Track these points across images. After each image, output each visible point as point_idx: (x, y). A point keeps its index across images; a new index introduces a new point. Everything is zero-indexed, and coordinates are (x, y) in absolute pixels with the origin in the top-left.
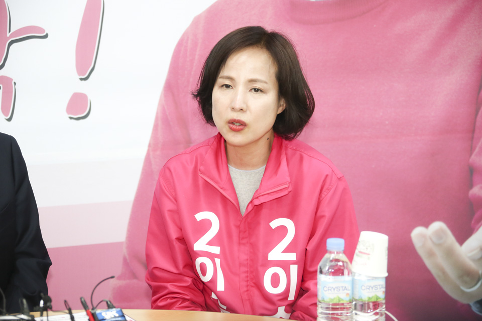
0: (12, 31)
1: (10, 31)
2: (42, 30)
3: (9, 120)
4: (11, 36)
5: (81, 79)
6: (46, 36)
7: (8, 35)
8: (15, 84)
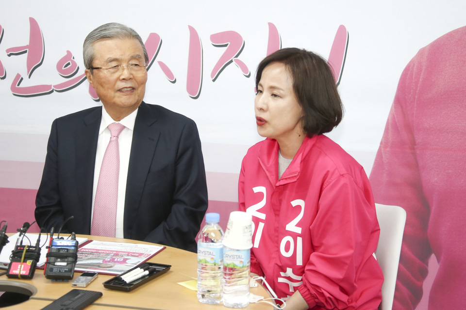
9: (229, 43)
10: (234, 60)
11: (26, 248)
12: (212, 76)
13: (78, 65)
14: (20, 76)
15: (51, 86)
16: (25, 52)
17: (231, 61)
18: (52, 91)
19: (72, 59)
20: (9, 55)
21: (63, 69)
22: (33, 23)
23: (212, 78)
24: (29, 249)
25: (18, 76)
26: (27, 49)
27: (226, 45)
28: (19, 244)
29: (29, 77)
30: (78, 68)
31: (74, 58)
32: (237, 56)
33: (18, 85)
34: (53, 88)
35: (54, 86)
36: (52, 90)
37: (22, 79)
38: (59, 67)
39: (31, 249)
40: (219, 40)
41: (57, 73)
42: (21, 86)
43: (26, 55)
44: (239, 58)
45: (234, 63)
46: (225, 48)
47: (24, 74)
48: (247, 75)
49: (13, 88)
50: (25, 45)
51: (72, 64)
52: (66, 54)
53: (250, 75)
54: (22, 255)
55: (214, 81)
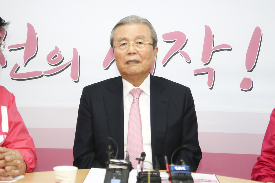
0: (214, 46)
1: (213, 46)
2: (230, 47)
3: (211, 89)
4: (214, 49)
5: (248, 71)
6: (231, 49)
7: (213, 48)
8: (215, 71)
9: (176, 40)
10: (179, 51)
11: (149, 174)
12: (163, 63)
13: (63, 57)
14: (18, 65)
15: (42, 72)
16: (23, 48)
17: (178, 52)
18: (42, 76)
19: (59, 52)
20: (10, 51)
21: (52, 59)
22: (30, 28)
23: (163, 64)
24: (152, 174)
25: (16, 65)
26: (25, 46)
27: (174, 41)
28: (140, 171)
29: (25, 66)
30: (63, 59)
31: (60, 52)
32: (181, 49)
33: (16, 72)
34: (43, 73)
35: (44, 72)
36: (42, 74)
37: (19, 67)
38: (48, 58)
39: (154, 174)
40: (169, 38)
41: (47, 62)
42: (18, 72)
43: (23, 50)
44: (183, 50)
45: (179, 53)
46: (173, 43)
47: (21, 64)
48: (189, 62)
49: (12, 74)
50: (23, 43)
51: (59, 56)
52: (54, 49)
53: (191, 61)
54: (147, 179)
55: (164, 66)
